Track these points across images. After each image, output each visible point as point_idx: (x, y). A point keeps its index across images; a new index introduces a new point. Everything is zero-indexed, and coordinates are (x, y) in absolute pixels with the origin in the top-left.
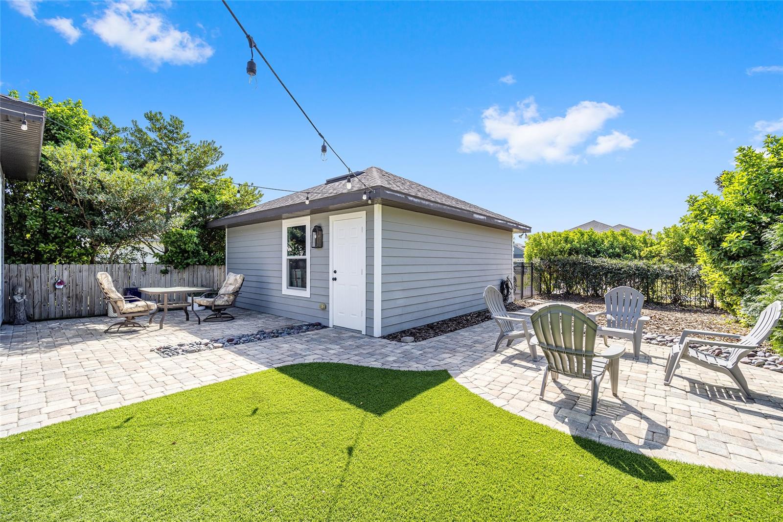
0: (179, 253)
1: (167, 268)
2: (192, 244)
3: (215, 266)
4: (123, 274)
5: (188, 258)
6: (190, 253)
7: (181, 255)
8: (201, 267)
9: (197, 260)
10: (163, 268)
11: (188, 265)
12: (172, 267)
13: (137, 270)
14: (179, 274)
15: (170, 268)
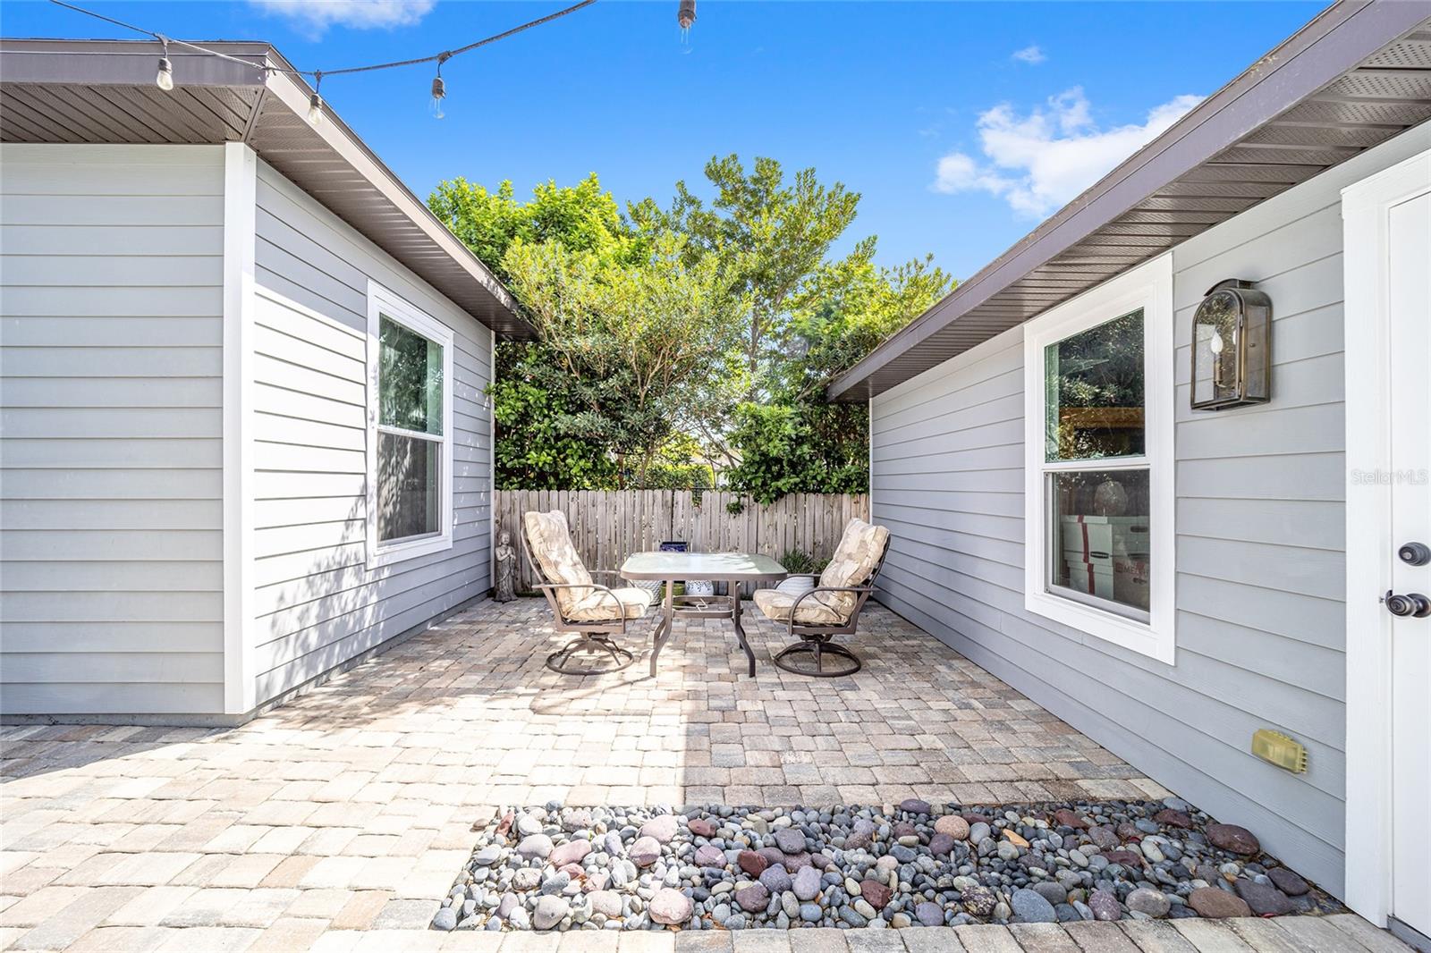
0: (760, 464)
1: (742, 499)
2: (781, 440)
3: (846, 497)
4: (661, 511)
5: (779, 476)
6: (785, 464)
7: (763, 468)
8: (811, 497)
9: (798, 480)
10: (734, 500)
11: (780, 494)
12: (751, 496)
13: (686, 503)
14: (766, 513)
15: (746, 500)
